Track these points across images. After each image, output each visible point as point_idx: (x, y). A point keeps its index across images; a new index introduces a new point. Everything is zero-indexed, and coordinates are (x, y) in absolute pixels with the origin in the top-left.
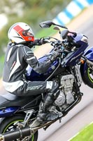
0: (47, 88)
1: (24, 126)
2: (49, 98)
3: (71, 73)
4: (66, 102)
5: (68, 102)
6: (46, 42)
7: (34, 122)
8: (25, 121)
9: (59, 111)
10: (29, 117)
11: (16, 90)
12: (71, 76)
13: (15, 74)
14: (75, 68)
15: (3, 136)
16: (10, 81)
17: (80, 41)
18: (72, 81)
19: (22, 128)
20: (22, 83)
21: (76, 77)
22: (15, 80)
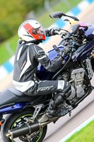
1: (33, 121)
3: (81, 67)
4: (76, 96)
5: (78, 96)
6: (57, 34)
7: (43, 116)
8: (34, 116)
9: (69, 104)
10: (38, 112)
13: (26, 74)
14: (85, 62)
15: (11, 133)
16: (21, 81)
17: (92, 35)
18: (83, 75)
19: (31, 124)
20: (33, 83)
21: (87, 71)
22: (26, 80)
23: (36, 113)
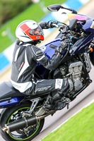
1: (29, 115)
4: (74, 89)
8: (32, 110)
13: (23, 74)
14: (83, 55)
15: (8, 127)
21: (85, 64)
22: (24, 81)
23: (33, 106)
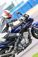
0: (17, 35)
1: (9, 52)
2: (18, 40)
5: (26, 43)
10: (11, 49)
11: (5, 36)
12: (27, 32)
13: (4, 30)
14: (29, 29)
15: (1, 56)
20: (7, 33)
